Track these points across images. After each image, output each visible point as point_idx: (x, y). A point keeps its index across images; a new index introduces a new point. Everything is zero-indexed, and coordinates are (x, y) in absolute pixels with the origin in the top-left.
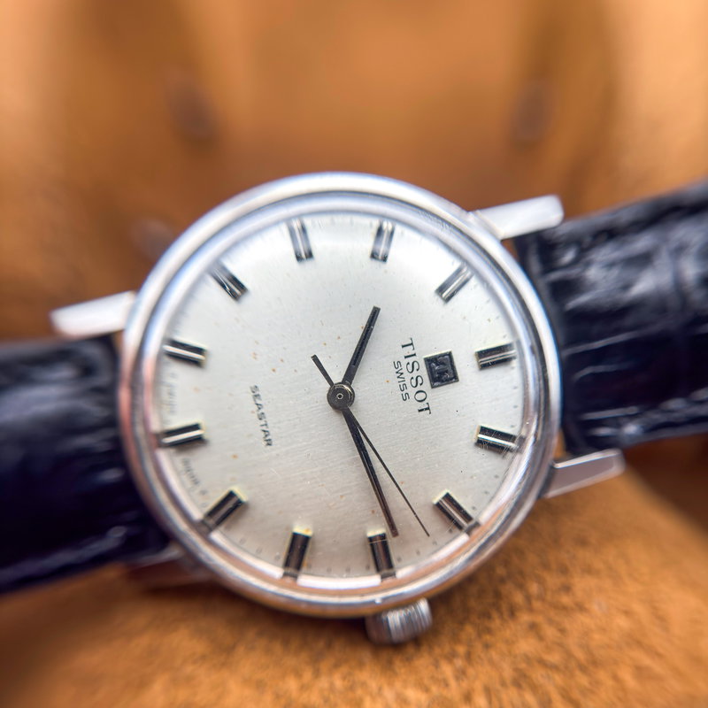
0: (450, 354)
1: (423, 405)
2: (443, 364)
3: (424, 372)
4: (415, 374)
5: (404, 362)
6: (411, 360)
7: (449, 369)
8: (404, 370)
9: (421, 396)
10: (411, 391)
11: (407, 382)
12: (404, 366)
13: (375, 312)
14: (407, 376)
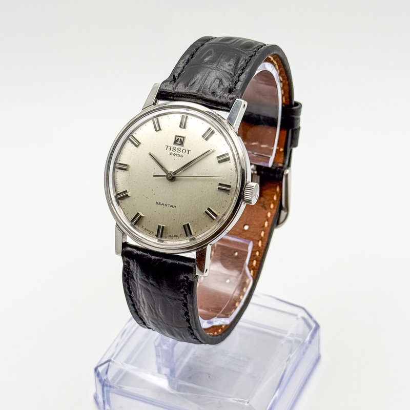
0: (176, 136)
1: (187, 152)
2: (178, 139)
3: (177, 147)
4: (177, 150)
5: (171, 151)
6: (172, 149)
7: (180, 138)
8: (174, 153)
9: (184, 151)
10: (181, 153)
11: (178, 153)
12: (172, 152)
13: (150, 154)
14: (176, 152)
